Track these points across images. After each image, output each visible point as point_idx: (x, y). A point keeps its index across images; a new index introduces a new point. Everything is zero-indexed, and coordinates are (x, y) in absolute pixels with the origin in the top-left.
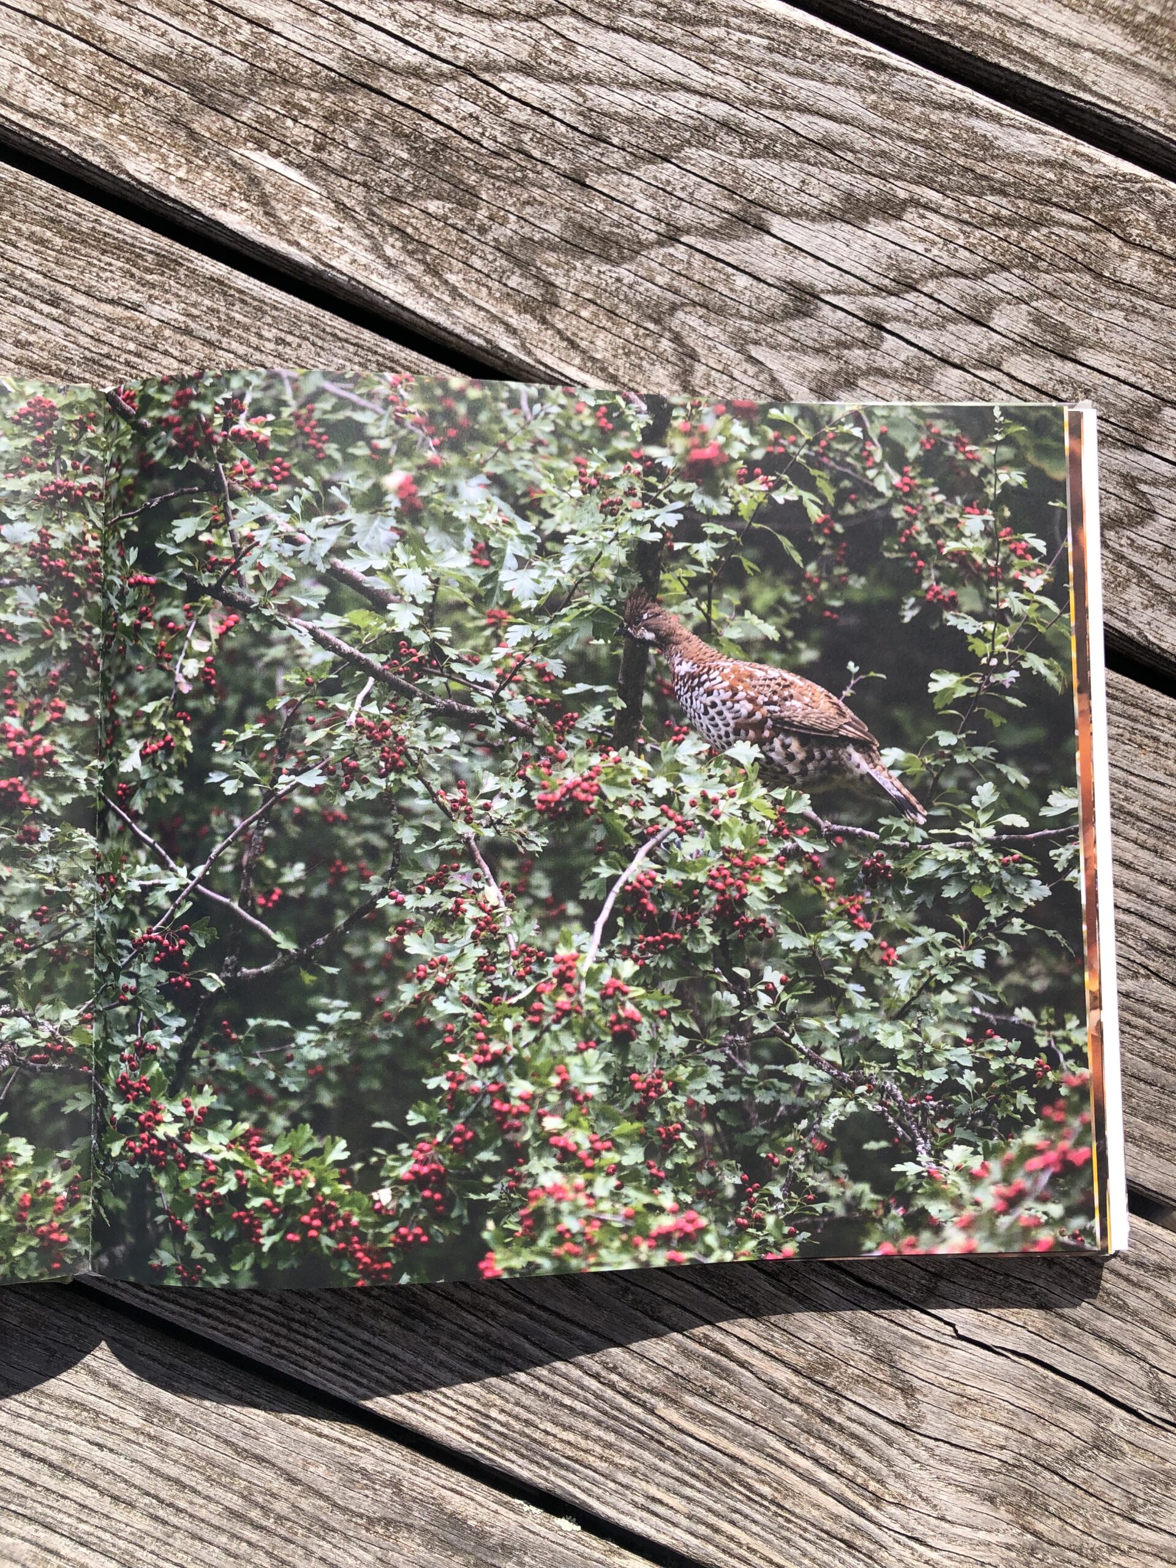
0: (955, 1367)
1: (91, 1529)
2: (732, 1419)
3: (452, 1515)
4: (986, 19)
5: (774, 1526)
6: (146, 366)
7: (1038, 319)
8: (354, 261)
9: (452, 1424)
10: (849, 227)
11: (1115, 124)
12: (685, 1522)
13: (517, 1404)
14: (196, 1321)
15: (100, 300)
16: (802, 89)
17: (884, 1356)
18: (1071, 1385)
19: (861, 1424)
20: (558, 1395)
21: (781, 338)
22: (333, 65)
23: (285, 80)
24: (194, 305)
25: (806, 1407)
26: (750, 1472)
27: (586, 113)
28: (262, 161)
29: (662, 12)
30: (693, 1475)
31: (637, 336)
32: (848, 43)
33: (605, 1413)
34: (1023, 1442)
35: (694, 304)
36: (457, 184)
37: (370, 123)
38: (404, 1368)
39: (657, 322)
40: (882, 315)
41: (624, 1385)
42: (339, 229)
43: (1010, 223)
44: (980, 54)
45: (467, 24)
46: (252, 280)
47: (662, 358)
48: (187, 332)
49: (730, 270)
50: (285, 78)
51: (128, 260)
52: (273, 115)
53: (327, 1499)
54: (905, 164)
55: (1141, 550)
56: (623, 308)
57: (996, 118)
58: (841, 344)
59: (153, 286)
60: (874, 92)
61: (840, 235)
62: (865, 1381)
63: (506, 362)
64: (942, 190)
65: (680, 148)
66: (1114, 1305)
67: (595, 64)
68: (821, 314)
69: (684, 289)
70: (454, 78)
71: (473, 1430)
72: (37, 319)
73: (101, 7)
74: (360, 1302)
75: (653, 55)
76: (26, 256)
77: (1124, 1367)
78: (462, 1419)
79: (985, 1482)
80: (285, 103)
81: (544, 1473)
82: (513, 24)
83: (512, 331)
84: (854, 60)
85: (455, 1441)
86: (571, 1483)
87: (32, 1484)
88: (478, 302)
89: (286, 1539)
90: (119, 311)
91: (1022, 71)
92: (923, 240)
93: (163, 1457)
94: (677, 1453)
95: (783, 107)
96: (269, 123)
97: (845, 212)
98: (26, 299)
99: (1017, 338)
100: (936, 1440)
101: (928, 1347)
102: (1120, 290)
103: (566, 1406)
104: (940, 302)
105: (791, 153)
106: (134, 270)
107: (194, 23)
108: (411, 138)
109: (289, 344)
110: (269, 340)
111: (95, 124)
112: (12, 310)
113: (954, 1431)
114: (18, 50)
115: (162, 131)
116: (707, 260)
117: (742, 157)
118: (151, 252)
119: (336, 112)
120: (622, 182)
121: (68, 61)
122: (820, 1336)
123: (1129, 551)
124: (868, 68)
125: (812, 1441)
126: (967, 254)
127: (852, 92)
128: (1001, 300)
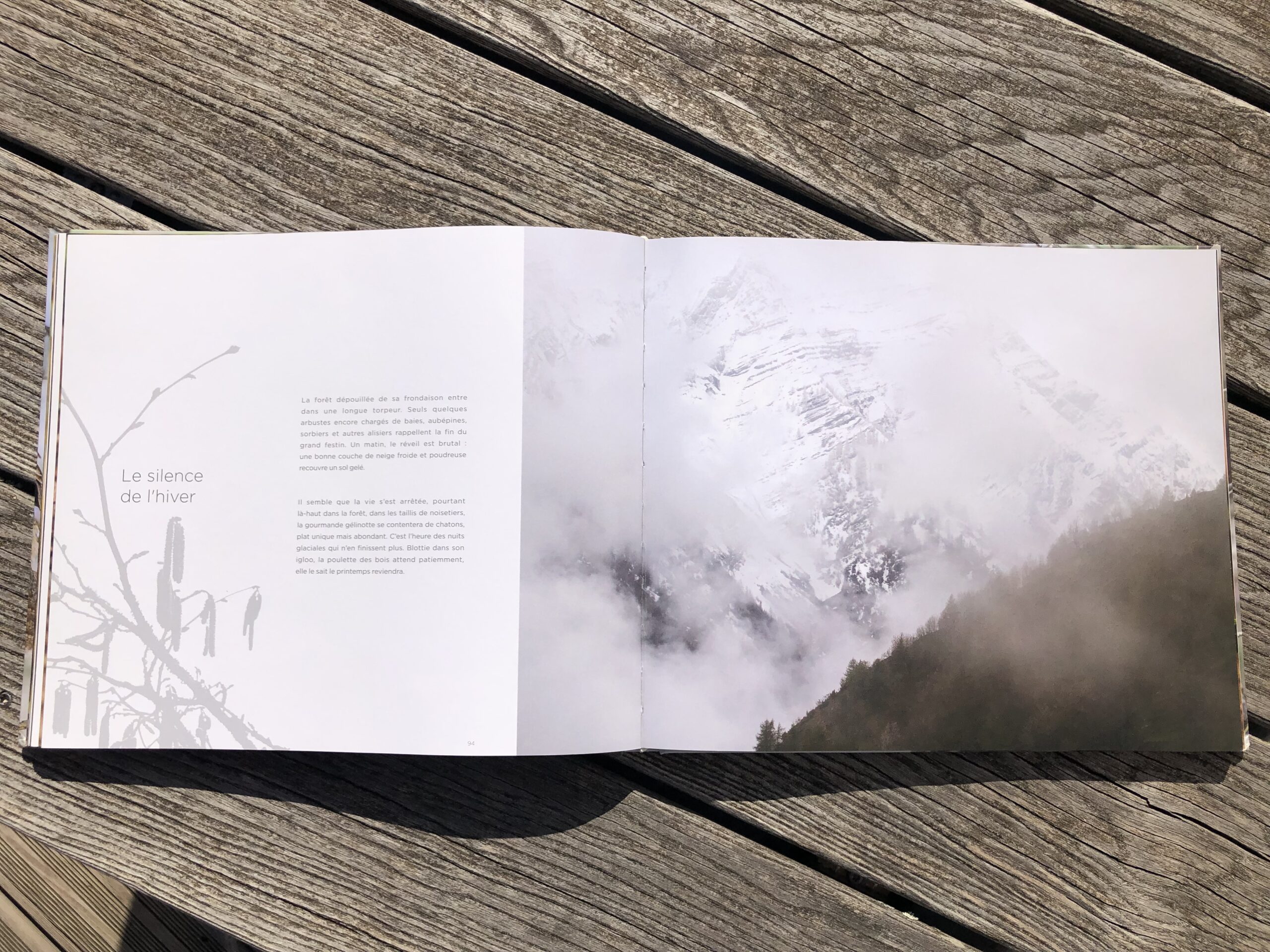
0: (1148, 824)
1: (629, 911)
2: (1013, 853)
3: (845, 906)
4: (1154, 14)
5: (1039, 918)
7: (1188, 193)
8: (778, 157)
9: (844, 852)
10: (1073, 138)
11: (1232, 77)
12: (985, 914)
13: (883, 841)
15: (628, 179)
16: (1043, 54)
17: (1104, 817)
18: (1219, 836)
19: (1091, 858)
20: (907, 836)
21: (1032, 203)
22: (764, 40)
23: (735, 50)
24: (683, 182)
25: (1057, 846)
26: (1024, 885)
27: (914, 69)
28: (723, 97)
29: (960, 10)
30: (990, 886)
31: (946, 202)
32: (1071, 28)
33: (937, 848)
34: (1189, 870)
35: (980, 183)
36: (838, 110)
37: (786, 74)
38: (816, 818)
39: (958, 194)
40: (1093, 190)
41: (947, 830)
42: (769, 137)
43: (1171, 135)
44: (1151, 34)
45: (843, 17)
46: (716, 167)
47: (962, 215)
48: (679, 198)
49: (1001, 163)
50: (736, 48)
51: (644, 156)
52: (729, 70)
53: (770, 895)
54: (1106, 100)
55: (1253, 332)
56: (938, 185)
57: (1161, 73)
58: (1068, 208)
59: (659, 171)
60: (1087, 57)
61: (1067, 142)
62: (1093, 831)
63: (867, 217)
64: (1129, 115)
65: (971, 90)
66: (1243, 788)
67: (919, 39)
68: (1057, 189)
69: (974, 174)
70: (835, 48)
71: (858, 856)
72: (591, 191)
73: (627, 6)
74: (789, 778)
75: (954, 35)
76: (585, 154)
77: (1249, 826)
78: (851, 850)
79: (1166, 894)
80: (736, 63)
81: (900, 882)
82: (870, 17)
83: (873, 199)
84: (1075, 39)
86: (916, 888)
87: (594, 884)
88: (852, 181)
89: (745, 919)
90: (639, 186)
91: (1176, 45)
92: (1117, 145)
93: (672, 868)
94: (979, 872)
95: (1032, 66)
96: (727, 75)
97: (1070, 128)
98: (585, 178)
99: (1176, 204)
100: (1137, 868)
101: (1131, 812)
102: (1237, 176)
103: (912, 843)
104: (1128, 182)
105: (1038, 94)
106: (648, 161)
107: (682, 16)
108: (811, 84)
109: (739, 206)
110: (727, 204)
111: (625, 76)
112: (577, 185)
113: (1148, 863)
114: (578, 31)
115: (664, 79)
116: (988, 157)
117: (1008, 95)
118: (658, 151)
119: (766, 68)
120: (935, 110)
121: (607, 38)
122: (1065, 803)
123: (1246, 333)
124: (1084, 43)
125: (1061, 867)
126: (1145, 153)
127: (1074, 57)
128: (1166, 181)
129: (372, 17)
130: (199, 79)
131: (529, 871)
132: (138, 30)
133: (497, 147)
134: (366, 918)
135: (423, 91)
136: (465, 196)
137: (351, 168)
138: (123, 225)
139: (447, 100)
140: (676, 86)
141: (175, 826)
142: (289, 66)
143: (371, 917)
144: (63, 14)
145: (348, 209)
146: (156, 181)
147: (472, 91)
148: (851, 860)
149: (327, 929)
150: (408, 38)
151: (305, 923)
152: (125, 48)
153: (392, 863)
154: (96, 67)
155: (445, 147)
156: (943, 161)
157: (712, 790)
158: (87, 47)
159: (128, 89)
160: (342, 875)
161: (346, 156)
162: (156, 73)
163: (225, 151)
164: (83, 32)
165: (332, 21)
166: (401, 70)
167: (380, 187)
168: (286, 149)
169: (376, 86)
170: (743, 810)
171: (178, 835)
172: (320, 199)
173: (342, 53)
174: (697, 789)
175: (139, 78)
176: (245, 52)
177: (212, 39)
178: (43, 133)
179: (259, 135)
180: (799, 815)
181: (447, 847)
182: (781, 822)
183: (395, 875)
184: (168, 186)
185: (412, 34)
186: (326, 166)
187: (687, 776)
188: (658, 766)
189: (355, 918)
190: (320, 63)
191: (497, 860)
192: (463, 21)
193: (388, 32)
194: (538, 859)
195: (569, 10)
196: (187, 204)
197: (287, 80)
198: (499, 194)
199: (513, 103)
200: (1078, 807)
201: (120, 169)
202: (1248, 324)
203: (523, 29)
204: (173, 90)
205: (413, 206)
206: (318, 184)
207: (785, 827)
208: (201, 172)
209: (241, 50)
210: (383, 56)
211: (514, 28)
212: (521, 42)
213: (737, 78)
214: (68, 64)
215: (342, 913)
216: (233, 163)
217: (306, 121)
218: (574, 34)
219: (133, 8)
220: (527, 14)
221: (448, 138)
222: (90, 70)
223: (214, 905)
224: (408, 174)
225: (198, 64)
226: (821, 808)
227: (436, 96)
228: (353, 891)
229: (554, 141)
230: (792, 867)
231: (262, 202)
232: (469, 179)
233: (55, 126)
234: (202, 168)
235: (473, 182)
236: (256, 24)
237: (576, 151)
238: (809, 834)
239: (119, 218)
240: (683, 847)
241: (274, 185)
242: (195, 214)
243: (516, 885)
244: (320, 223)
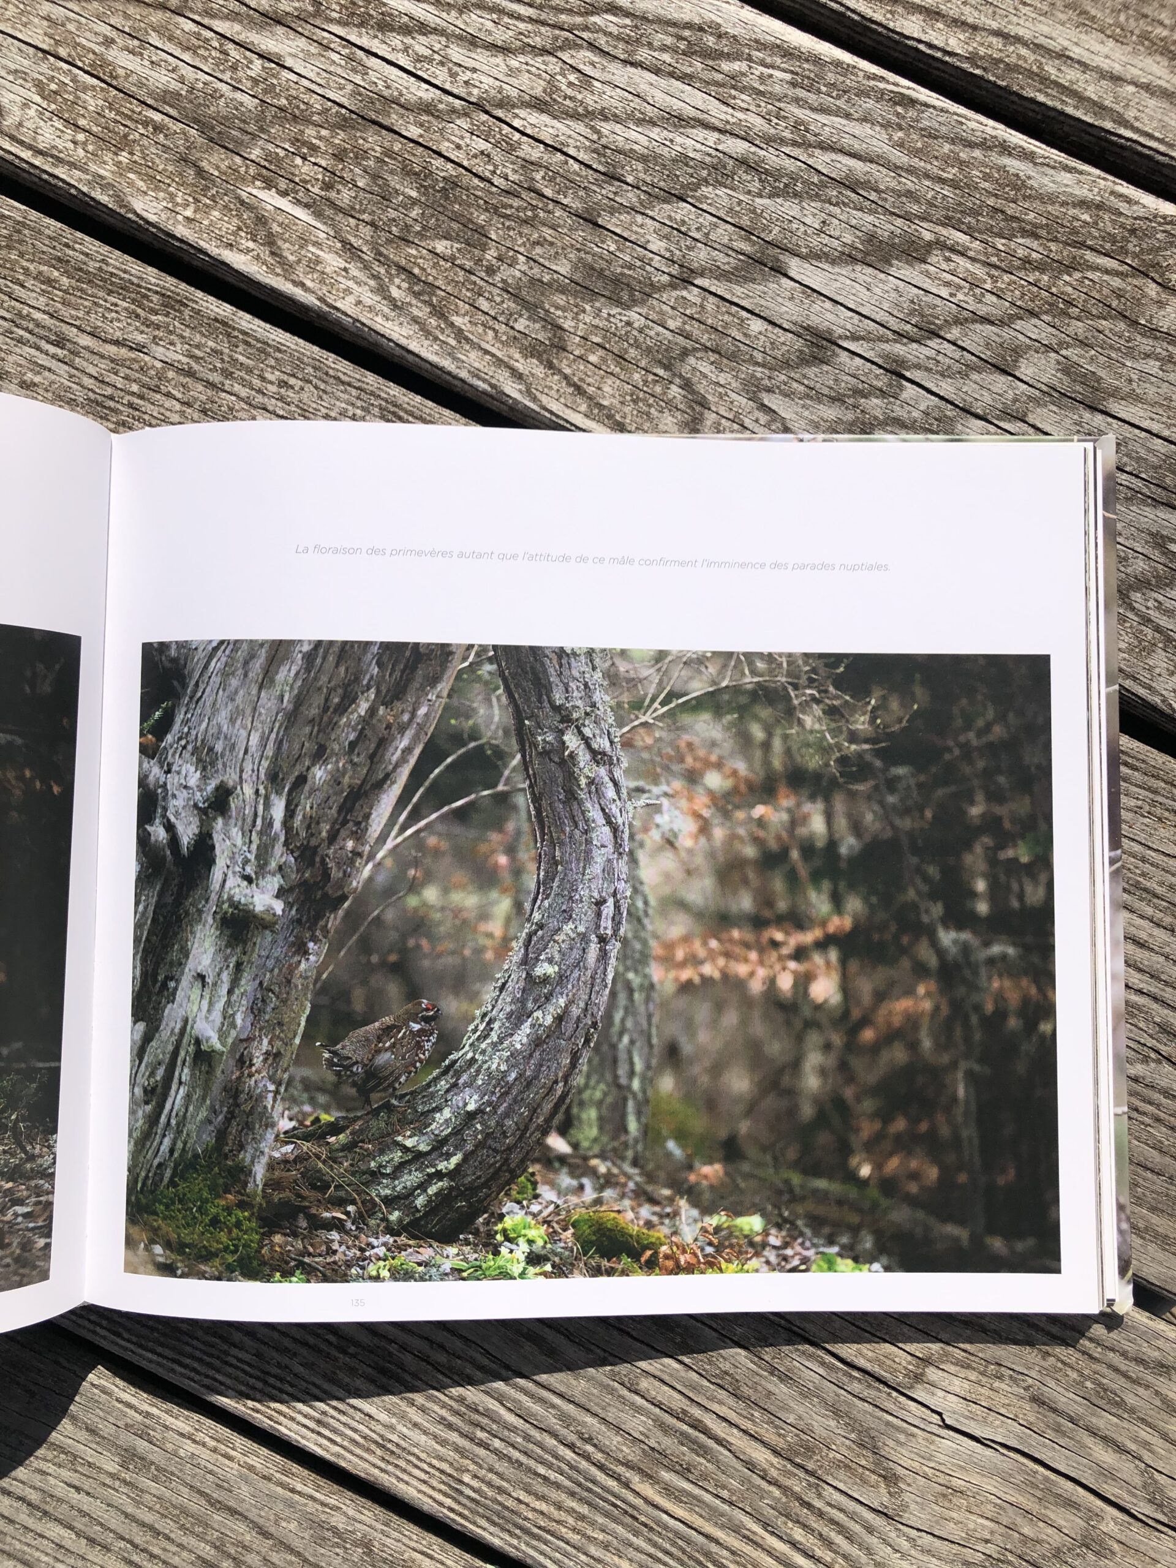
0: (941, 1458)
2: (708, 1498)
4: (1023, 51)
6: (149, 408)
7: (1068, 368)
8: (359, 303)
9: (424, 1488)
10: (870, 270)
11: (1158, 162)
13: (490, 1470)
14: (173, 1371)
15: (104, 341)
16: (826, 125)
17: (868, 1442)
18: (1062, 1481)
19: (841, 1510)
20: (532, 1463)
21: (795, 385)
22: (344, 101)
25: (784, 1490)
26: (725, 1553)
27: (600, 150)
28: (270, 199)
29: (683, 45)
30: (667, 1553)
31: (645, 382)
32: (875, 77)
33: (580, 1485)
34: (1009, 1537)
35: (706, 349)
36: (466, 223)
37: (379, 160)
38: (379, 1428)
39: (667, 368)
40: (902, 362)
41: (599, 1456)
43: (1041, 267)
44: (1015, 88)
45: (482, 59)
46: (257, 321)
47: (670, 405)
48: (190, 373)
49: (744, 314)
50: (295, 115)
51: (133, 301)
52: (282, 153)
53: (298, 1554)
54: (931, 205)
56: (633, 353)
57: (1028, 156)
58: (857, 392)
59: (157, 327)
60: (901, 129)
61: (861, 278)
62: (847, 1466)
63: (511, 408)
64: (969, 232)
65: (697, 186)
66: (1110, 1402)
67: (611, 99)
68: (839, 360)
69: (696, 333)
70: (466, 115)
71: (445, 1494)
72: (42, 360)
73: (113, 41)
74: (336, 1359)
75: (672, 90)
76: (34, 296)
77: (1117, 1465)
78: (435, 1483)
80: (295, 141)
81: (515, 1542)
82: (528, 58)
83: (517, 375)
84: (880, 96)
85: (427, 1504)
86: (542, 1553)
87: (12, 1522)
88: (484, 345)
90: (124, 352)
91: (1059, 106)
92: (948, 284)
93: (138, 1503)
95: (805, 145)
96: (278, 160)
97: (867, 254)
98: (32, 339)
99: (1045, 388)
100: (919, 1530)
101: (913, 1435)
102: (1156, 338)
103: (539, 1475)
104: (963, 349)
105: (812, 192)
106: (139, 311)
107: (205, 58)
108: (421, 176)
109: (292, 387)
110: (271, 383)
111: (105, 163)
112: (18, 350)
113: (937, 1522)
114: (28, 85)
115: (170, 168)
116: (721, 303)
117: (761, 197)
118: (157, 293)
119: (345, 150)
120: (635, 223)
121: (79, 98)
122: (800, 1418)
123: (1157, 614)
124: (896, 104)
125: (790, 1524)
126: (994, 299)
127: (878, 128)
128: (1029, 347)
148: (434, 1500)
156: (644, 311)
157: (207, 1376)
174: (182, 1375)
182: (319, 1433)
187: (167, 1352)
188: (119, 1335)
195: (15, 50)
200: (822, 1424)
202: (1161, 598)
218: (22, 91)
226: (388, 1411)
230: (337, 1509)
237: (18, 291)
238: (365, 1455)
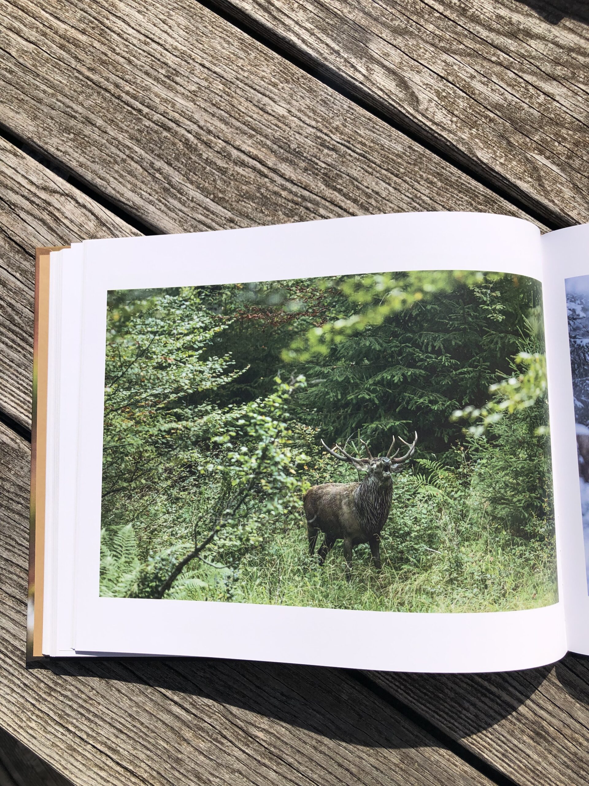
129: (273, 59)
130: (134, 90)
131: (291, 760)
132: (95, 45)
133: (355, 173)
134: (154, 774)
135: (304, 122)
136: (324, 209)
137: (238, 173)
138: (58, 192)
139: (321, 131)
140: (504, 146)
141: (19, 669)
142: (203, 89)
143: (159, 773)
144: (41, 26)
145: (231, 205)
146: (89, 163)
147: (342, 128)
149: (123, 776)
150: (298, 79)
151: (106, 767)
152: (82, 58)
153: (182, 732)
154: (59, 69)
155: (314, 167)
158: (55, 54)
159: (79, 90)
160: (141, 734)
161: (236, 164)
162: (102, 80)
163: (144, 147)
164: (53, 42)
165: (241, 58)
166: (289, 103)
167: (259, 192)
168: (191, 152)
169: (267, 113)
170: (473, 744)
171: (20, 677)
172: (210, 194)
173: (246, 84)
175: (89, 83)
176: (172, 73)
177: (148, 60)
178: (11, 114)
179: (172, 138)
180: (519, 757)
181: (228, 727)
183: (183, 742)
184: (96, 167)
185: (302, 76)
186: (219, 169)
189: (146, 771)
190: (227, 90)
191: (266, 746)
192: (343, 72)
193: (283, 72)
194: (299, 751)
196: (108, 183)
197: (200, 99)
198: (351, 211)
199: (372, 141)
201: (63, 150)
203: (390, 85)
204: (113, 95)
205: (281, 210)
206: (211, 182)
207: (505, 765)
208: (124, 161)
209: (169, 71)
210: (276, 91)
211: (382, 83)
212: (386, 94)
213: (555, 146)
214: (38, 64)
215: (137, 765)
216: (149, 157)
217: (209, 132)
219: (93, 28)
220: (393, 72)
221: (317, 161)
222: (54, 71)
223: (39, 739)
224: (282, 185)
225: (136, 78)
227: (313, 127)
228: (148, 749)
229: (400, 175)
231: (166, 190)
232: (329, 195)
233: (21, 110)
234: (125, 157)
235: (332, 199)
236: (184, 53)
239: (56, 187)
240: (419, 765)
241: (177, 178)
242: (113, 192)
243: (278, 770)
244: (207, 213)
